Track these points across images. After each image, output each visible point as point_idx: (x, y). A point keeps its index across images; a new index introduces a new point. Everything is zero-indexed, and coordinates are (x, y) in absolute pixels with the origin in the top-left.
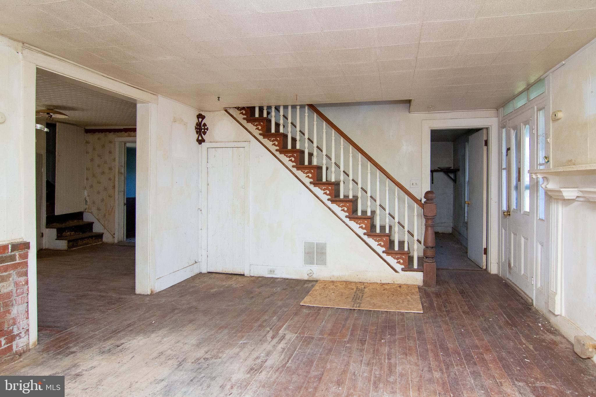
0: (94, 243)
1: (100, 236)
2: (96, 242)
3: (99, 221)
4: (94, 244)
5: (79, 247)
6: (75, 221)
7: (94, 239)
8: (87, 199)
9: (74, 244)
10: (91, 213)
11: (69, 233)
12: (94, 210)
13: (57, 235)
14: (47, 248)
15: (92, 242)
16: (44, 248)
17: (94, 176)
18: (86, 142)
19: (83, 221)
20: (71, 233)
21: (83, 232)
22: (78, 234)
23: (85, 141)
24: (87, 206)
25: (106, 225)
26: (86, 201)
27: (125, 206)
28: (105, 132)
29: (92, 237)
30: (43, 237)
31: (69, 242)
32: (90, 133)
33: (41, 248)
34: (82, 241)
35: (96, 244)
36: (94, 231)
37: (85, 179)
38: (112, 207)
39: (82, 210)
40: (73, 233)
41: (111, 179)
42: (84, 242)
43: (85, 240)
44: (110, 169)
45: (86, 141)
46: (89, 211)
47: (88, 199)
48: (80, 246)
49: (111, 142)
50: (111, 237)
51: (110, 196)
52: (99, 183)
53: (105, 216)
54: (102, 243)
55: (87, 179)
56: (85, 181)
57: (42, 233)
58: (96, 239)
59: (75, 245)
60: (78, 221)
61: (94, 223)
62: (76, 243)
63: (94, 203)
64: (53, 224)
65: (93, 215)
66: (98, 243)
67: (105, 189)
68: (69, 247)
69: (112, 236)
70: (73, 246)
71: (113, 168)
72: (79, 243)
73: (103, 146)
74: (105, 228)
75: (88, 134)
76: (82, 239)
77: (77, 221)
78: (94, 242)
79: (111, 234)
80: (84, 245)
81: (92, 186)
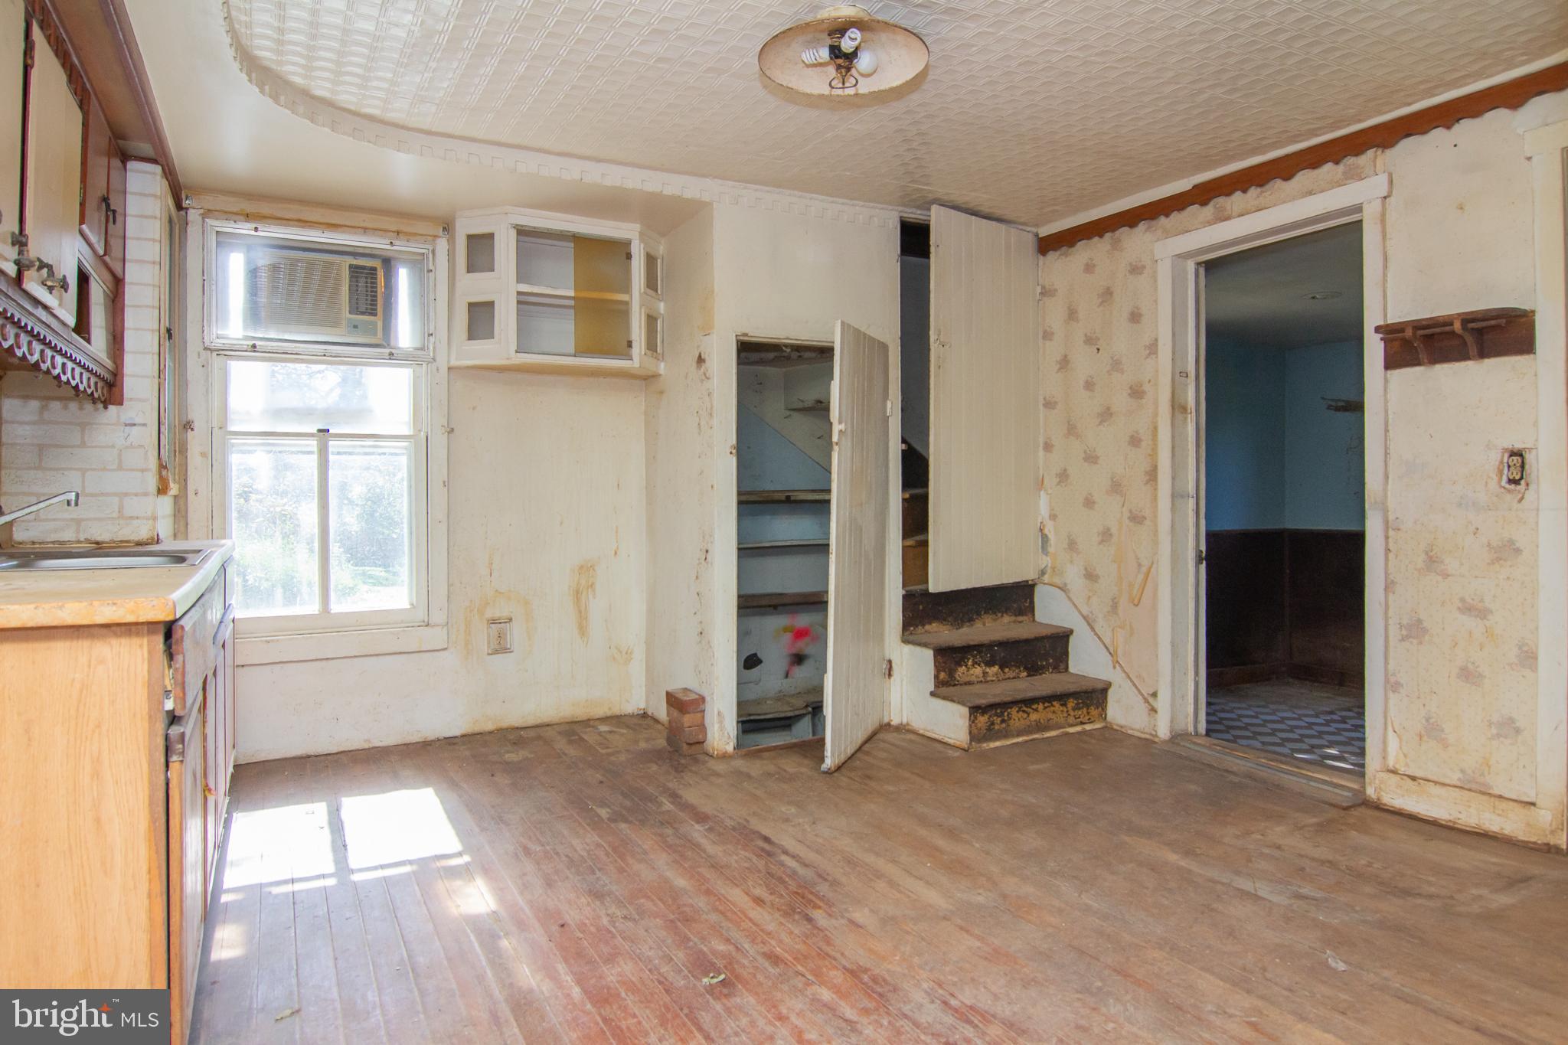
0: (1072, 725)
1: (1093, 696)
2: (1082, 723)
3: (1093, 629)
4: (1071, 730)
5: (1013, 736)
6: (1006, 619)
7: (1074, 709)
8: (1046, 531)
9: (993, 724)
10: (1063, 588)
11: (978, 671)
12: (1073, 576)
13: (936, 677)
14: (905, 721)
15: (1062, 720)
16: (895, 722)
17: (1072, 430)
18: (1041, 293)
19: (1034, 620)
20: (988, 670)
21: (1034, 670)
22: (1014, 678)
23: (1039, 289)
24: (1045, 561)
25: (1120, 652)
26: (1042, 538)
27: (1203, 567)
28: (1113, 231)
29: (1062, 698)
30: (892, 678)
31: (976, 710)
32: (1055, 249)
33: (886, 720)
34: (1024, 711)
35: (1078, 729)
36: (1072, 669)
37: (1041, 445)
38: (1144, 569)
39: (1027, 574)
40: (996, 669)
41: (1140, 440)
42: (1034, 717)
43: (1036, 710)
44: (1137, 392)
45: (1043, 287)
46: (1057, 580)
47: (1049, 530)
48: (1018, 735)
49: (1136, 270)
50: (1142, 708)
51: (1137, 519)
52: (1091, 458)
53: (1115, 606)
54: (1103, 728)
55: (1048, 447)
56: (1041, 453)
57: (890, 662)
58: (1079, 709)
59: (997, 727)
60: (1014, 622)
61: (1071, 632)
62: (1003, 721)
63: (1072, 545)
64: (927, 627)
65: (1070, 599)
66: (1088, 727)
67: (1116, 487)
68: (975, 737)
69: (1146, 701)
70: (990, 734)
71: (1147, 387)
72: (1012, 722)
73: (1107, 294)
74: (1116, 663)
75: (1052, 256)
76: (1028, 702)
77: (1013, 618)
78: (1071, 720)
79: (1142, 695)
80: (1031, 733)
81: (1063, 476)
